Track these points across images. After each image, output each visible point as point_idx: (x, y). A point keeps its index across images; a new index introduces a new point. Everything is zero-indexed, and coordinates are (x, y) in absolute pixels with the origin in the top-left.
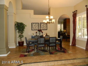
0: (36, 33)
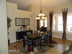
0: (21, 28)
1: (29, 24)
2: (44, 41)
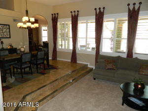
1: (8, 36)
2: (29, 65)
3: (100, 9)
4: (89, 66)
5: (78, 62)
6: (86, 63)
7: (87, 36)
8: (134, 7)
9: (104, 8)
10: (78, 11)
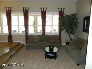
3: (26, 8)
4: (21, 43)
5: (13, 41)
6: (20, 41)
7: (18, 24)
8: (44, 10)
9: (28, 8)
10: (11, 8)
